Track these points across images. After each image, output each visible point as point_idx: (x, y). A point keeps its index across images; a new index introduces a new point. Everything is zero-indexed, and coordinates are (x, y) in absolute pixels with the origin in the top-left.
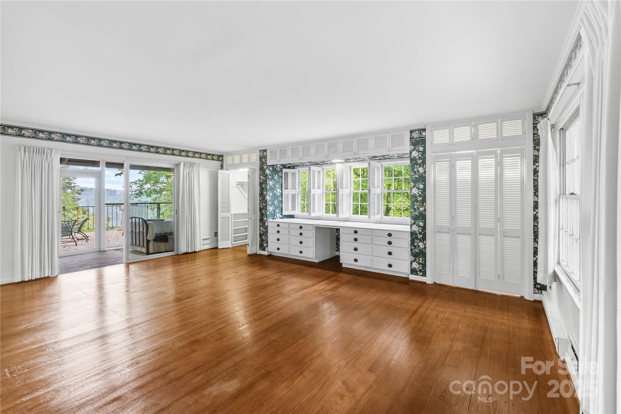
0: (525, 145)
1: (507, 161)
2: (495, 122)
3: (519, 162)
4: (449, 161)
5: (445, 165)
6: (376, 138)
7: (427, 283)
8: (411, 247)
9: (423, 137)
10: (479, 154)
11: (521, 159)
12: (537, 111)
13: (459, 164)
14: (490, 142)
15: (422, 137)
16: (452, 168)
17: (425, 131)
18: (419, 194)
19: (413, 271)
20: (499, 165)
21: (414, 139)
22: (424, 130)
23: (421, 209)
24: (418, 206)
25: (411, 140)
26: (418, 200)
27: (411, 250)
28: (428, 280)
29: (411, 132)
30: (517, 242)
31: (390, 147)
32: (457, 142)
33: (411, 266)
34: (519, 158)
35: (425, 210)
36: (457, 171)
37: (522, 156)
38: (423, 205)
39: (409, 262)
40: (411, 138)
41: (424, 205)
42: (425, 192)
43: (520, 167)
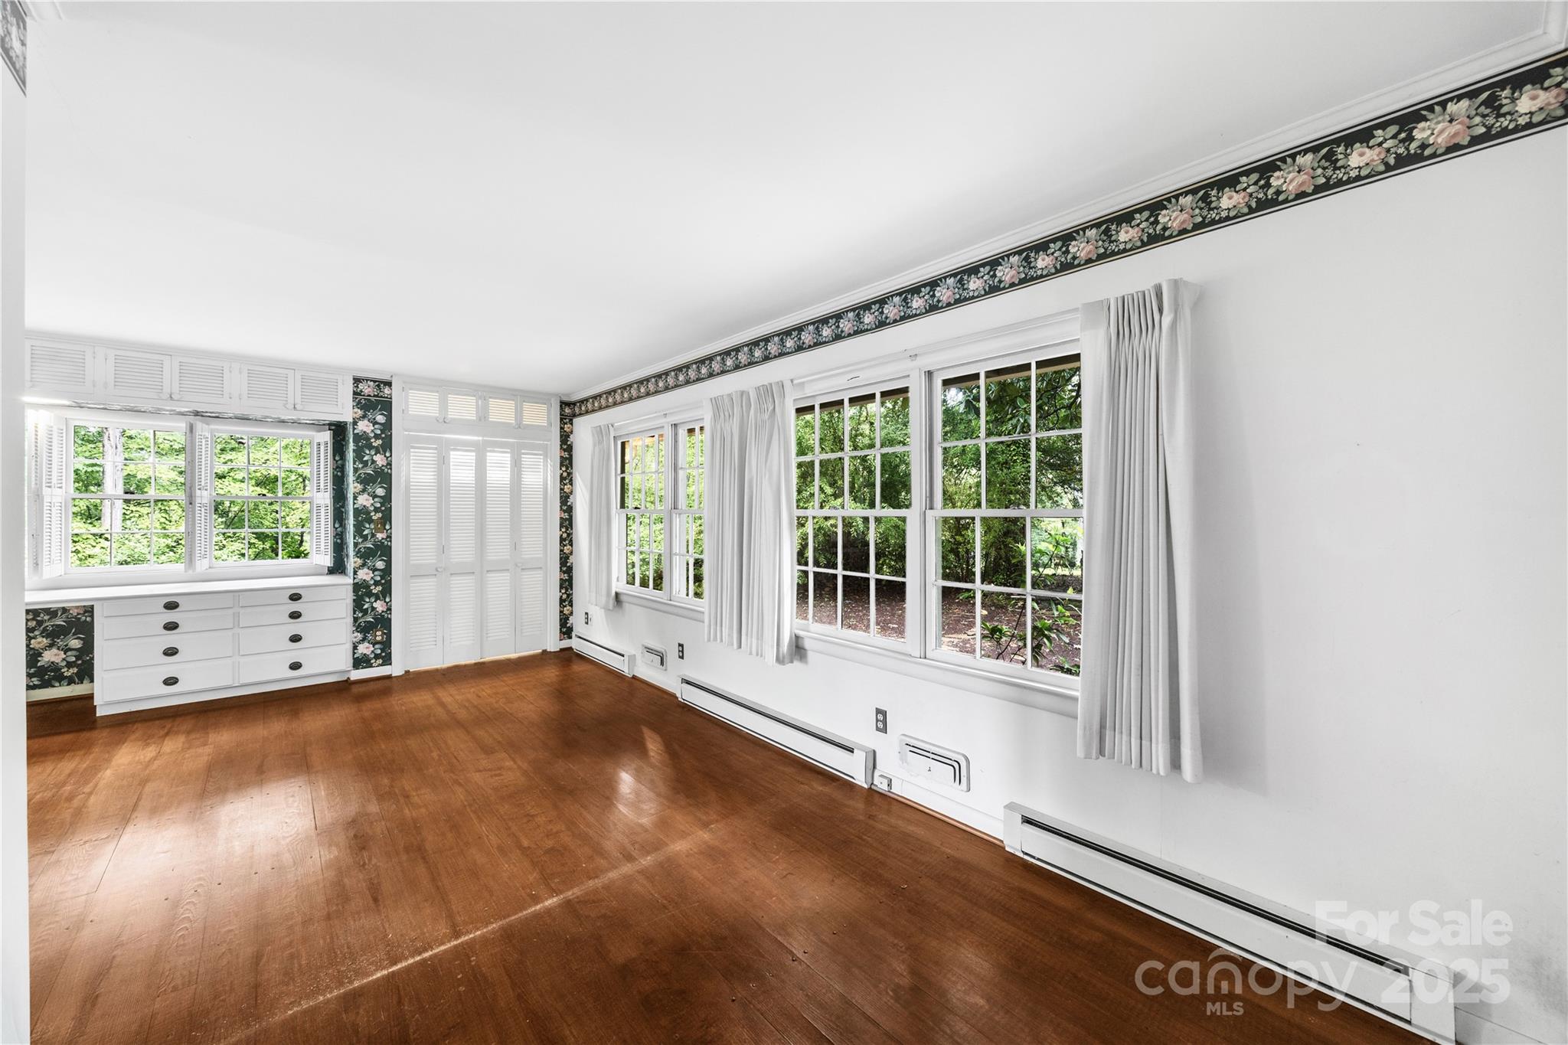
0: (550, 440)
1: (527, 459)
2: (513, 400)
3: (542, 464)
4: (436, 449)
5: (429, 455)
6: (250, 372)
7: (393, 675)
8: (354, 613)
9: (384, 397)
10: (486, 444)
11: (544, 459)
12: (565, 399)
13: (455, 456)
14: (503, 428)
15: (382, 397)
16: (443, 462)
17: (391, 386)
18: (375, 507)
19: (359, 662)
20: (517, 465)
21: (364, 395)
22: (389, 384)
23: (380, 536)
24: (372, 529)
25: (356, 398)
26: (373, 518)
27: (356, 620)
28: (396, 669)
29: (357, 381)
30: (538, 575)
31: (298, 400)
32: (454, 419)
33: (354, 653)
34: (542, 457)
35: (389, 537)
36: (451, 467)
37: (546, 456)
38: (385, 529)
39: (349, 646)
40: (355, 393)
41: (387, 527)
42: (390, 501)
43: (542, 470)
